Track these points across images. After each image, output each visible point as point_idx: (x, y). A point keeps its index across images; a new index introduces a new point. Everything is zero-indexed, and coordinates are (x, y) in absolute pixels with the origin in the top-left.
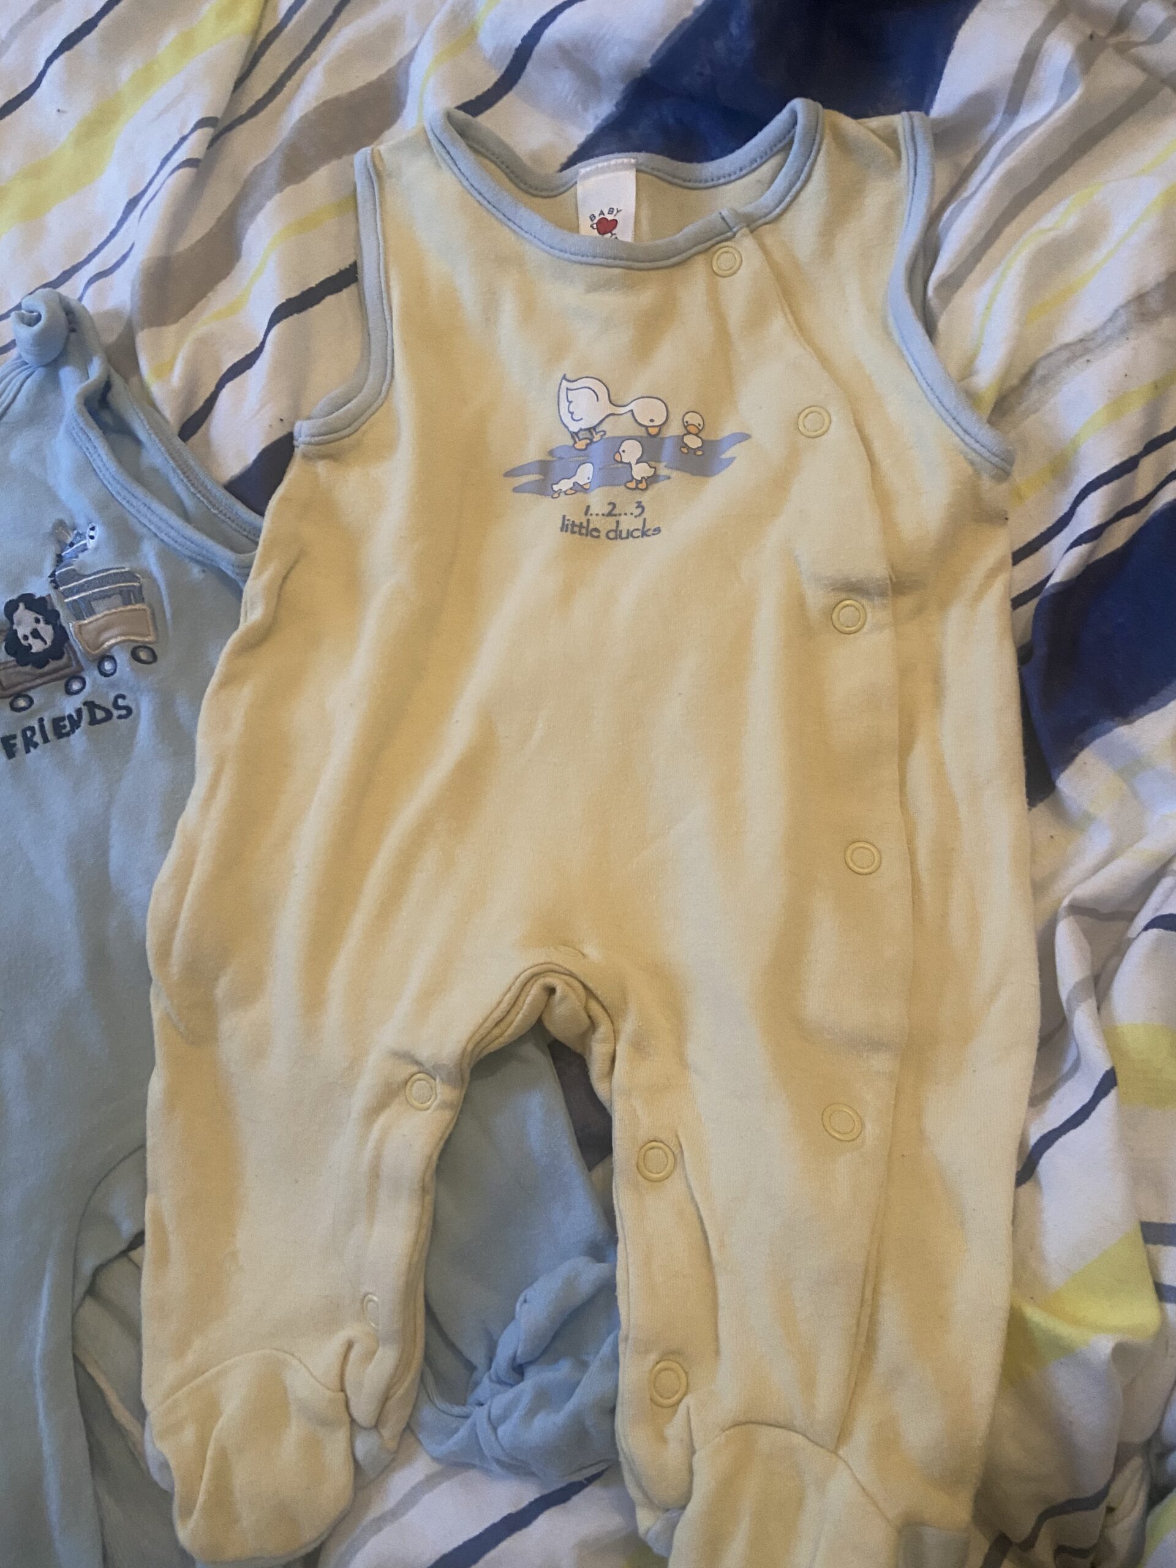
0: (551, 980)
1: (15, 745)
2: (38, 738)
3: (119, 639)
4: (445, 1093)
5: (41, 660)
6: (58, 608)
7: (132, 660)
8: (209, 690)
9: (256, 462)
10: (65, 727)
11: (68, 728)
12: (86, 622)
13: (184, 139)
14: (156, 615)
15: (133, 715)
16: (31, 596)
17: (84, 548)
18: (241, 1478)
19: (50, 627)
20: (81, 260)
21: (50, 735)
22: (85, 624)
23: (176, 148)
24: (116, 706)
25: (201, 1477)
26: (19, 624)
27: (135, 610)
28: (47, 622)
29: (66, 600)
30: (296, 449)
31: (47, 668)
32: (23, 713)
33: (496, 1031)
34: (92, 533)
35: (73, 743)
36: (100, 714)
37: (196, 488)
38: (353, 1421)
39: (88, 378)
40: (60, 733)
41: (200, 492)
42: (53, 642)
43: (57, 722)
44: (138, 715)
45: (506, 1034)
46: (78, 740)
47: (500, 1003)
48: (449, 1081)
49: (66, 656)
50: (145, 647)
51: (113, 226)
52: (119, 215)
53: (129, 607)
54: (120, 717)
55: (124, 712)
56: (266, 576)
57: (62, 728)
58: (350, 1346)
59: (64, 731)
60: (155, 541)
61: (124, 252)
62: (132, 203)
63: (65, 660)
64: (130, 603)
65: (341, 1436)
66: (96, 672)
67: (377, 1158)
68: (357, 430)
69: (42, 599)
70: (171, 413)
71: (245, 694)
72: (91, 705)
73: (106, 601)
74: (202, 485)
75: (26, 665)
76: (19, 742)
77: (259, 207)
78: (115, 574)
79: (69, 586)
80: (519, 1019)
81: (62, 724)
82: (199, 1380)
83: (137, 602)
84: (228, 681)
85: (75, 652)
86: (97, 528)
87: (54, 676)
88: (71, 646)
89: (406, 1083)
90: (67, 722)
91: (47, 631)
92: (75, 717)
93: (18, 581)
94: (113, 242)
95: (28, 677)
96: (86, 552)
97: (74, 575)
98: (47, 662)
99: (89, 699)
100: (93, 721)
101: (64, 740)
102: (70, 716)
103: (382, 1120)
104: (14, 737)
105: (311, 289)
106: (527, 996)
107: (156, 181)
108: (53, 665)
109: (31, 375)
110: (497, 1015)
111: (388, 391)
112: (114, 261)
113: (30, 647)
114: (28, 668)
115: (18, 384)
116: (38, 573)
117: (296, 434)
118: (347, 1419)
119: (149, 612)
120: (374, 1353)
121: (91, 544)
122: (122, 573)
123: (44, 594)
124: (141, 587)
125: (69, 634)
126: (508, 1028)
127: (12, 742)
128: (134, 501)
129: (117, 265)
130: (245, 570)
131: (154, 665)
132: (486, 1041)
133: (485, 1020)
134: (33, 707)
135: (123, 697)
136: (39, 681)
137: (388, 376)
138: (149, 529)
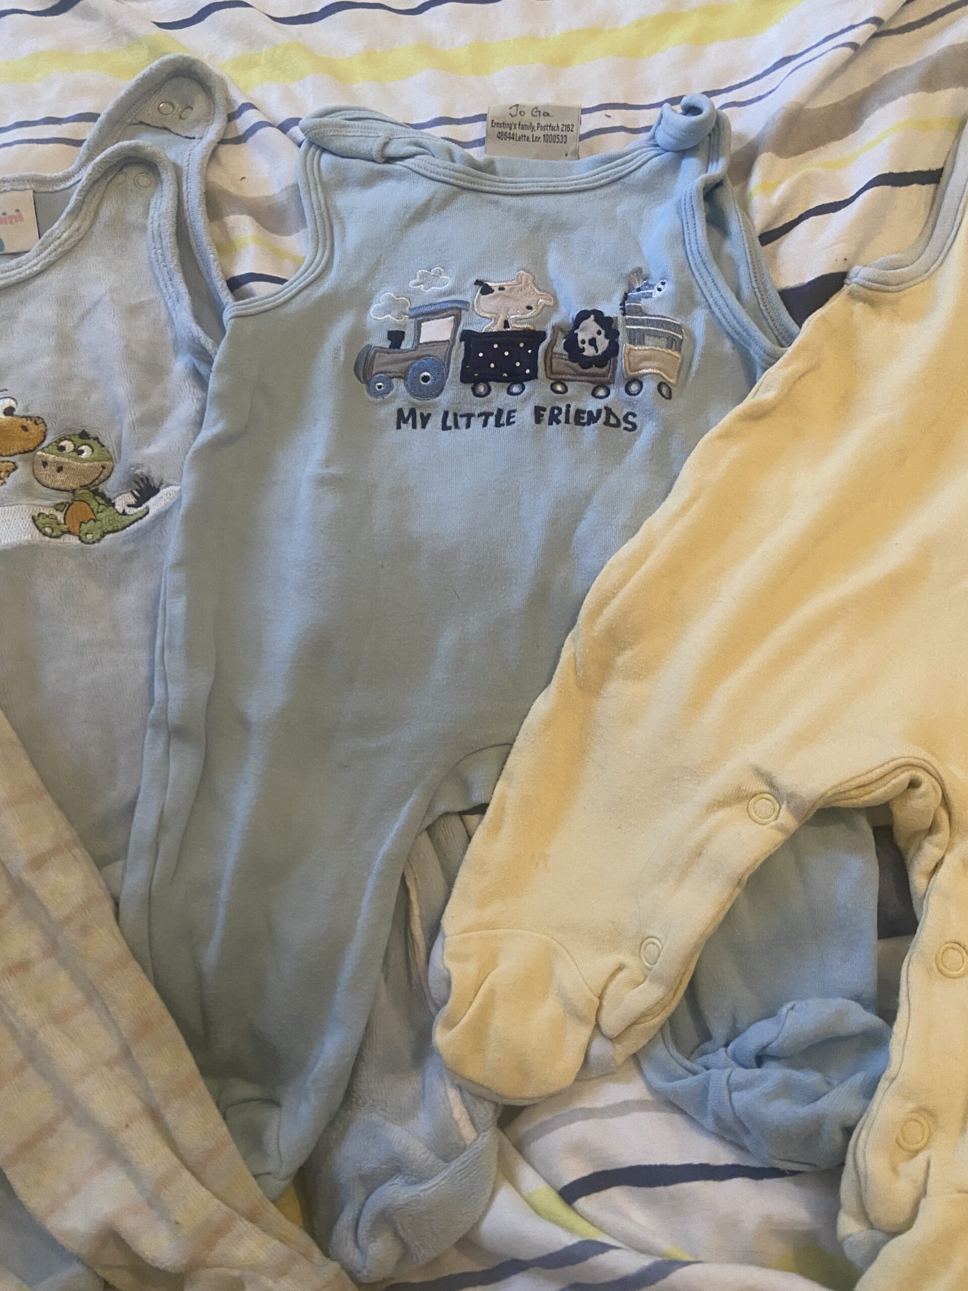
0: (921, 775)
1: (543, 415)
2: (562, 417)
3: (655, 371)
4: (787, 819)
5: (587, 362)
6: (620, 329)
7: (657, 391)
8: (707, 436)
9: (810, 283)
10: (583, 418)
11: (585, 421)
12: (636, 348)
13: (852, 27)
14: (684, 366)
15: (637, 431)
16: (601, 313)
17: (650, 296)
18: (498, 1022)
19: (607, 342)
20: (723, 88)
21: (571, 420)
22: (635, 350)
23: (843, 31)
24: (626, 419)
25: (471, 1003)
26: (582, 330)
27: (672, 355)
28: (606, 337)
29: (628, 327)
30: (845, 286)
31: (588, 371)
32: (559, 395)
33: (854, 793)
34: (660, 286)
35: (585, 432)
36: (613, 421)
37: (757, 284)
38: (597, 1026)
39: (707, 171)
40: (578, 422)
41: (759, 288)
42: (604, 353)
43: (579, 412)
44: (640, 433)
45: (862, 799)
46: (590, 432)
47: (870, 771)
48: (795, 812)
49: (607, 368)
50: (668, 386)
51: (760, 72)
52: (769, 66)
53: (670, 351)
54: (626, 429)
55: (630, 426)
56: (790, 369)
57: (582, 418)
58: (620, 968)
59: (581, 421)
60: (707, 312)
61: (762, 94)
62: (786, 60)
63: (604, 370)
64: (671, 348)
65: (585, 1032)
66: (623, 389)
67: (707, 840)
68: (899, 291)
69: (610, 319)
70: (759, 222)
71: (734, 451)
72: (609, 411)
73: (656, 339)
74: (763, 283)
75: (575, 362)
76: (547, 414)
77: (893, 98)
78: (669, 322)
79: (634, 317)
80: (879, 793)
81: (582, 415)
82: (491, 932)
83: (676, 350)
84: (725, 436)
85: (615, 368)
86: (666, 285)
87: (590, 379)
88: (616, 361)
89: (755, 795)
90: (586, 416)
91: (603, 343)
92: (595, 414)
93: (593, 299)
94: (756, 83)
95: (571, 371)
96: (649, 299)
97: (640, 311)
98: (590, 367)
99: (609, 406)
100: (607, 423)
101: (579, 427)
102: (590, 413)
103: (721, 814)
104: (544, 410)
105: (906, 173)
106: (895, 777)
107: (814, 50)
108: (594, 370)
109: (659, 155)
110: (864, 779)
111: (935, 271)
112: (750, 98)
113: (583, 350)
114: (576, 365)
115: (647, 157)
116: (609, 299)
117: (851, 274)
118: (594, 1022)
119: (680, 361)
120: (639, 984)
121: (656, 294)
122: (675, 324)
123: (613, 315)
124: (682, 340)
125: (620, 352)
126: (865, 794)
127: (542, 412)
128: (705, 274)
129: (751, 102)
130: (772, 359)
131: (669, 401)
132: (842, 795)
133: (852, 779)
134: (567, 394)
135: (634, 415)
136: (579, 378)
137: (938, 262)
138: (707, 300)
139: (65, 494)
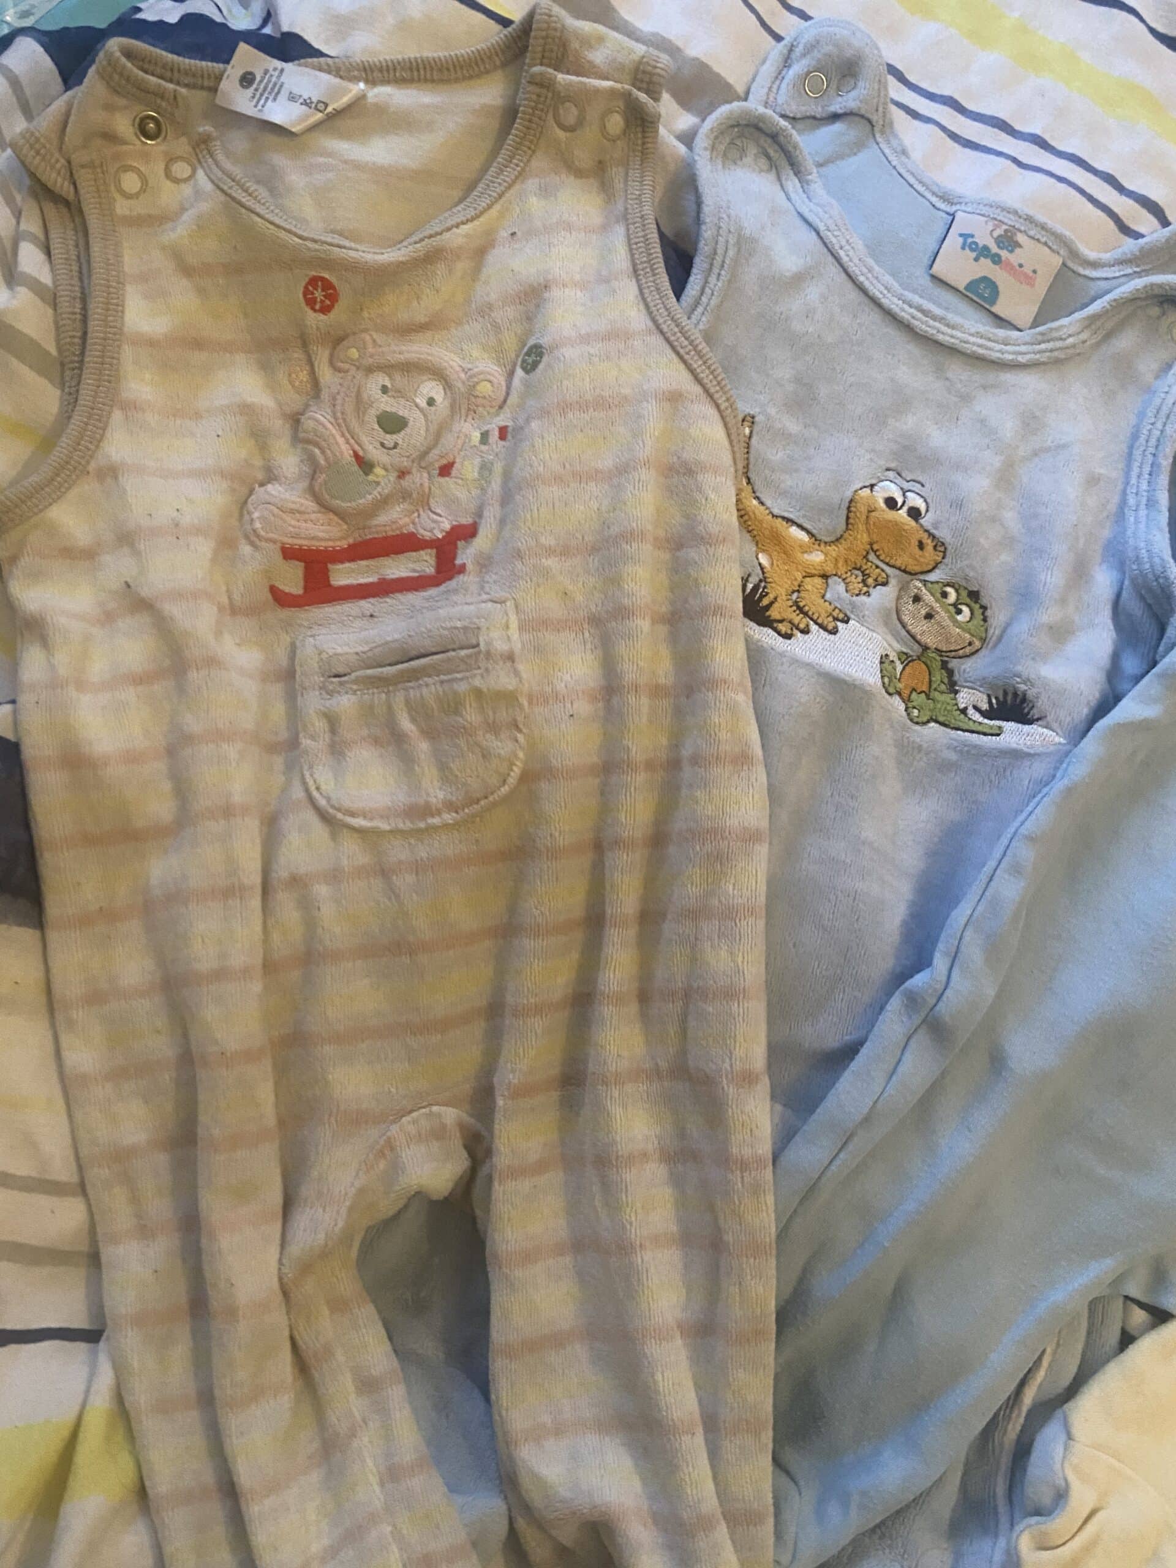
139: (916, 646)
